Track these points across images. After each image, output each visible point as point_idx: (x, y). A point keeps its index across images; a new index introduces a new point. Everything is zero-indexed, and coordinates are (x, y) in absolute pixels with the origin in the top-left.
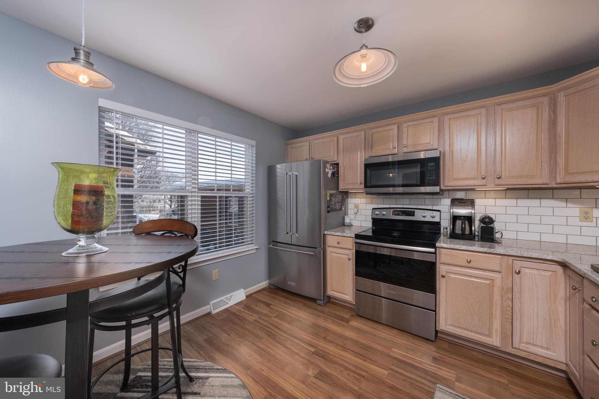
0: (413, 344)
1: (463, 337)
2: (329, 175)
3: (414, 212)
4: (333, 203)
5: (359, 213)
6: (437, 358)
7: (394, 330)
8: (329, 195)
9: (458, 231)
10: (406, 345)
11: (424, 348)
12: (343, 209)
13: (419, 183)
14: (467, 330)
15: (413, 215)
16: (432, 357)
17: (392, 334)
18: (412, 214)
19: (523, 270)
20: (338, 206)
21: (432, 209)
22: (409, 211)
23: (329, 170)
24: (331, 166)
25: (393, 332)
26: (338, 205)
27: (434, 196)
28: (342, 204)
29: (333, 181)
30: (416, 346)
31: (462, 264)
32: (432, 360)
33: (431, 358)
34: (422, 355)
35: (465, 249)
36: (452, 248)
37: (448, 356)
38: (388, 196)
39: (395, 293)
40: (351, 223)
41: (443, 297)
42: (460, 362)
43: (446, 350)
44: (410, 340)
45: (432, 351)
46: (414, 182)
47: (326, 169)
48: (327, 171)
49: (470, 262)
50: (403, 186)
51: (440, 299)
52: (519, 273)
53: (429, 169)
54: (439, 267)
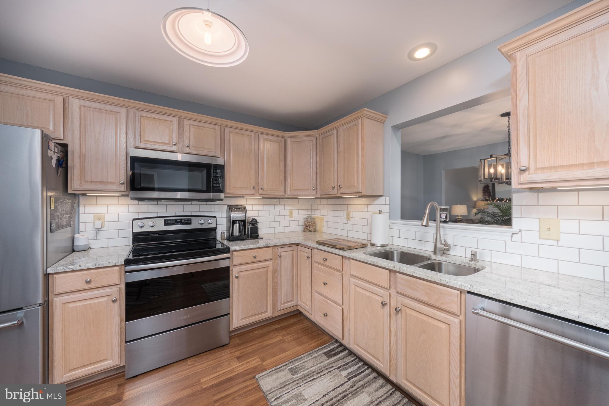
0: (215, 359)
1: (250, 323)
2: (54, 163)
3: (191, 219)
4: (59, 215)
5: (104, 227)
6: (240, 356)
7: (188, 361)
8: (53, 199)
9: (236, 233)
10: (210, 366)
11: (226, 356)
12: (72, 223)
13: (205, 188)
14: (253, 316)
15: (190, 223)
16: (236, 358)
17: (190, 366)
18: (188, 222)
19: (283, 254)
20: (65, 220)
21: (206, 215)
22: (185, 219)
23: (52, 152)
24: (55, 146)
25: (189, 364)
26: (65, 218)
27: (208, 203)
28: (71, 215)
29: (59, 175)
30: (218, 359)
31: (250, 261)
32: (238, 361)
33: (236, 360)
34: (229, 364)
35: (252, 248)
36: (243, 249)
37: (245, 348)
38: (155, 202)
39: (189, 316)
40: (89, 244)
41: (236, 297)
42: (255, 346)
43: (240, 345)
44: (210, 359)
45: (232, 354)
46: (200, 187)
47: (49, 151)
48: (49, 155)
49: (255, 257)
50: (189, 191)
51: (234, 300)
52: (280, 257)
53: (215, 175)
54: (232, 270)
